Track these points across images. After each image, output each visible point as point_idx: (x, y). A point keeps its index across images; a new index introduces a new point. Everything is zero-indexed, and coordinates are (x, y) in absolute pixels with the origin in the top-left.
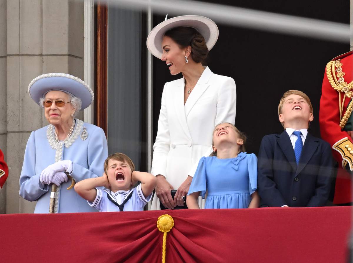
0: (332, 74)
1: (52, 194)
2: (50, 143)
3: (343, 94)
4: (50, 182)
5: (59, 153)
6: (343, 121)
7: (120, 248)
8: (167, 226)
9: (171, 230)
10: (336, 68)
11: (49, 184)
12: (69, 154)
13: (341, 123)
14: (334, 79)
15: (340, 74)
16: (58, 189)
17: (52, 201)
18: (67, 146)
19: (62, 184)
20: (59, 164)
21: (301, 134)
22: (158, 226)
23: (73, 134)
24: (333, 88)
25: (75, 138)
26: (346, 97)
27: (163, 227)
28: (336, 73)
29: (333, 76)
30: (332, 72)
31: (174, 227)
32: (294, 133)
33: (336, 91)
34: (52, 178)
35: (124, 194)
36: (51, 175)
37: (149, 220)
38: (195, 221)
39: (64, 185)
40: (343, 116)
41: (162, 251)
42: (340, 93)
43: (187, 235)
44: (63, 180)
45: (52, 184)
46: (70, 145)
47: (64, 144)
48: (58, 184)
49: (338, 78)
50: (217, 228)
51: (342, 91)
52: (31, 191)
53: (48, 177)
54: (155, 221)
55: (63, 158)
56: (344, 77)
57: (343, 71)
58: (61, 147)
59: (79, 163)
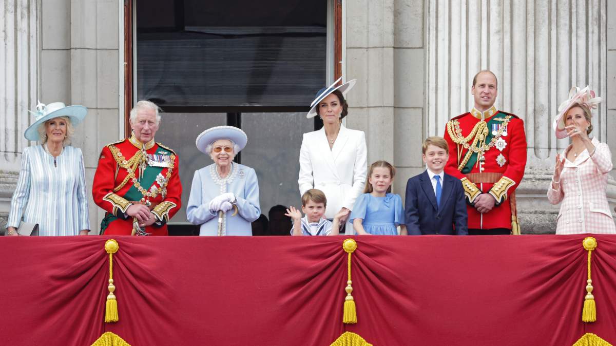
0: (452, 130)
1: (220, 220)
2: (214, 180)
3: (461, 145)
4: (218, 210)
5: (224, 188)
6: (460, 167)
7: (316, 264)
8: (352, 248)
9: (355, 251)
10: (454, 126)
11: (217, 211)
12: (231, 188)
13: (459, 167)
14: (453, 134)
15: (459, 131)
16: (225, 216)
17: (220, 225)
18: (229, 182)
19: (228, 211)
20: (225, 196)
21: (440, 177)
22: (344, 248)
23: (233, 173)
24: (453, 142)
25: (235, 176)
26: (464, 148)
27: (348, 248)
28: (455, 130)
29: (453, 132)
30: (451, 129)
31: (357, 248)
32: (434, 177)
33: (456, 143)
34: (221, 206)
35: (317, 225)
36: (219, 204)
37: (336, 243)
38: (374, 244)
39: (230, 212)
40: (460, 164)
41: (348, 267)
42: (458, 145)
43: (367, 254)
44: (229, 209)
45: (219, 211)
46: (232, 182)
47: (227, 181)
48: (224, 211)
49: (457, 134)
50: (392, 250)
51: (460, 143)
52: (202, 216)
53: (217, 206)
54: (341, 244)
55: (227, 191)
56: (461, 132)
57: (460, 128)
58: (225, 183)
59: (240, 196)
